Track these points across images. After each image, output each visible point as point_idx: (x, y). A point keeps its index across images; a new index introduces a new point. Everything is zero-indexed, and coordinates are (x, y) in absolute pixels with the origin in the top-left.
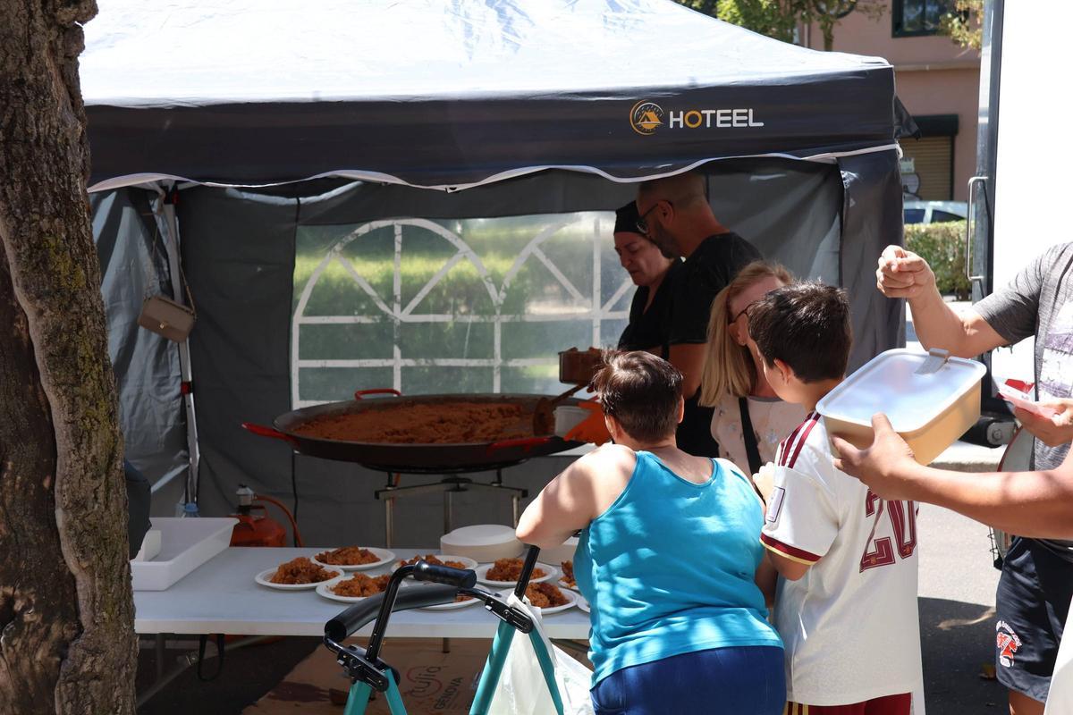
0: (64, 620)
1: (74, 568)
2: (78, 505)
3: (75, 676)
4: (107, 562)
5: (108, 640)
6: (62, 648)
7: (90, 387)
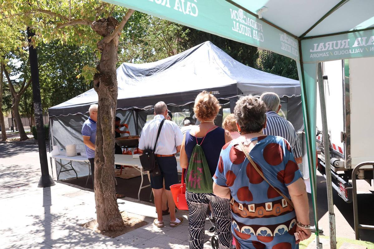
0: (103, 162)
1: (104, 156)
2: (105, 149)
3: (104, 169)
4: (108, 156)
5: (107, 165)
6: (103, 165)
7: (107, 135)
